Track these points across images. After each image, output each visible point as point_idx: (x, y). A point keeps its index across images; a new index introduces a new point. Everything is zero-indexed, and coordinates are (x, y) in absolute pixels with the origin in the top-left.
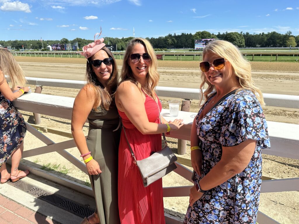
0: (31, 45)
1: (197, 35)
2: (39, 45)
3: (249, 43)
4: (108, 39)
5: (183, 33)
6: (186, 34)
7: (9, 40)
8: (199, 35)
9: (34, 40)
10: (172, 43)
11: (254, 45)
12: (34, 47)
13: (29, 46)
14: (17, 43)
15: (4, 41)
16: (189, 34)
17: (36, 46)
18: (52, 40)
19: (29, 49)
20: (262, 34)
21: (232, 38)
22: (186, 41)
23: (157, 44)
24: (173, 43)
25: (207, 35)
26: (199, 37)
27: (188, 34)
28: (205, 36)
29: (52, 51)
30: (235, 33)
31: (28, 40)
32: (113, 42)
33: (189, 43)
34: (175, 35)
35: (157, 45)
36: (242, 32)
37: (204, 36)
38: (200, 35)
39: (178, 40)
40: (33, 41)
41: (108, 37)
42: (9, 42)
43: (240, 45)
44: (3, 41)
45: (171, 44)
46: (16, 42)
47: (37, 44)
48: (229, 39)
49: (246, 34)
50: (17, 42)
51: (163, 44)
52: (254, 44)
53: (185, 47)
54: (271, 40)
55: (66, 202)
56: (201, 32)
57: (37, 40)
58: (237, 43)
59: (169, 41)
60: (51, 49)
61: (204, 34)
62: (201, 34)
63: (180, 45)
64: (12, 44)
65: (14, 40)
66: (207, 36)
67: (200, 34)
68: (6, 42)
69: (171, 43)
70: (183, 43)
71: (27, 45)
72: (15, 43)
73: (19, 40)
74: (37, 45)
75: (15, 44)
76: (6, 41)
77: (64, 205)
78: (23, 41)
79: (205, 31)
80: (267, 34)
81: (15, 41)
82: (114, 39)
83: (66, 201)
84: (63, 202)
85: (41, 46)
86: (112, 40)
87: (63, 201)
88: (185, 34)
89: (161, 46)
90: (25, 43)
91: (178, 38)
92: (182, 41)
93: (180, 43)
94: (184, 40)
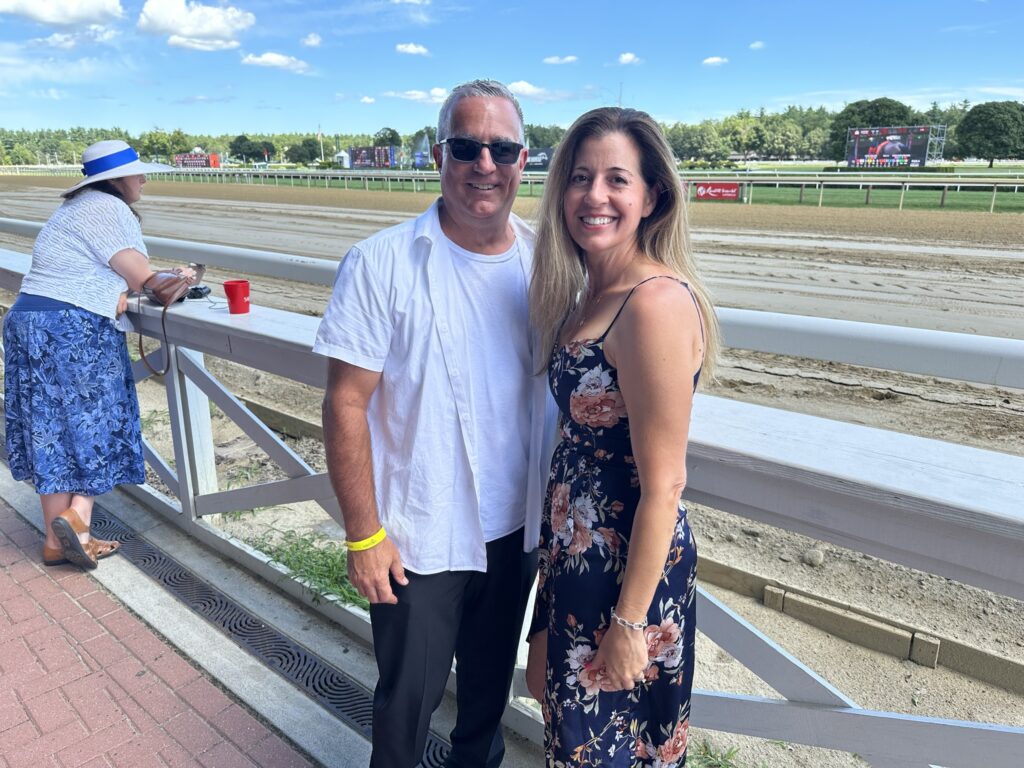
0: (286, 148)
2: (311, 148)
5: (794, 107)
6: (805, 110)
7: (224, 134)
8: (861, 112)
9: (293, 135)
10: (753, 140)
12: (293, 156)
13: (280, 152)
14: (246, 143)
15: (209, 136)
16: (815, 109)
17: (300, 152)
18: (349, 134)
19: (280, 162)
21: (991, 122)
22: (804, 134)
23: (696, 145)
24: (755, 143)
25: (894, 112)
26: (862, 120)
27: (810, 110)
28: (885, 117)
29: (351, 168)
30: (1009, 104)
32: (541, 140)
33: (815, 144)
34: (762, 114)
35: (696, 149)
37: (880, 117)
38: (867, 113)
39: (774, 131)
40: (290, 136)
42: (222, 140)
44: (206, 135)
45: (746, 144)
46: (242, 139)
47: (305, 145)
48: (979, 125)
50: (247, 140)
51: (715, 147)
53: (797, 154)
55: (297, 659)
56: (868, 103)
57: (305, 134)
58: (1014, 141)
59: (740, 133)
60: (347, 164)
61: (882, 111)
62: (870, 108)
63: (780, 150)
64: (232, 145)
66: (891, 117)
67: (864, 108)
68: (214, 139)
69: (750, 140)
70: (791, 141)
71: (276, 148)
72: (240, 144)
74: (304, 149)
75: (240, 147)
76: (214, 136)
77: (290, 665)
78: (262, 137)
79: (885, 99)
81: (240, 137)
82: (545, 130)
83: (299, 656)
84: (290, 657)
85: (315, 153)
86: (538, 135)
87: (291, 653)
88: (801, 108)
89: (710, 151)
90: (269, 142)
91: (771, 123)
92: (789, 137)
93: (780, 141)
94: (797, 132)
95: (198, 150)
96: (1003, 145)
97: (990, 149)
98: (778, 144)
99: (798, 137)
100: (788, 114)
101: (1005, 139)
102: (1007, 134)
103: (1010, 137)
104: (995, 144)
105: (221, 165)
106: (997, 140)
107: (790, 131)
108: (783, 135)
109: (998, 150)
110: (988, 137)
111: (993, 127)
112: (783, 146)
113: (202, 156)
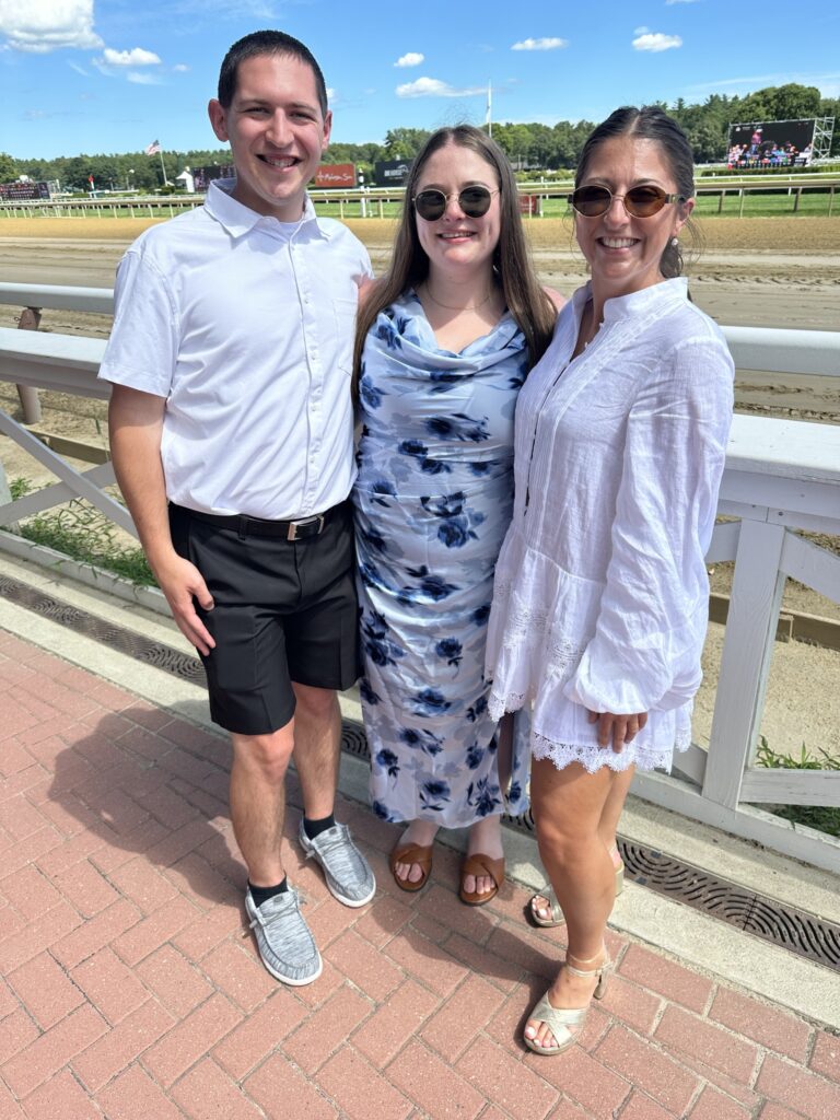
0: (132, 171)
1: (758, 104)
2: (157, 170)
4: (407, 135)
5: (717, 96)
6: (730, 100)
7: (59, 156)
8: (766, 103)
9: (140, 152)
12: (138, 182)
13: (124, 175)
14: (84, 167)
15: (43, 160)
17: (146, 175)
19: (124, 189)
22: (724, 130)
25: (803, 101)
26: (767, 113)
28: (792, 107)
29: (195, 193)
31: (122, 153)
34: (680, 106)
37: (786, 109)
38: (772, 103)
39: (692, 127)
40: (137, 155)
41: (407, 128)
42: (58, 163)
44: (38, 159)
46: (77, 162)
47: (152, 167)
50: (84, 163)
53: (716, 154)
56: (775, 91)
61: (790, 99)
62: (775, 97)
64: (67, 171)
65: (76, 155)
66: (799, 107)
67: (770, 97)
68: (47, 164)
70: (709, 139)
71: (118, 171)
72: (75, 169)
73: (90, 155)
74: (150, 171)
75: (76, 173)
76: (48, 160)
78: (104, 158)
79: (793, 86)
88: (725, 97)
90: (110, 164)
91: (690, 117)
92: (706, 134)
93: (696, 139)
94: (716, 128)
95: (24, 178)
98: (694, 143)
99: (718, 133)
100: (710, 105)
105: (52, 195)
107: (708, 127)
108: (700, 132)
112: (699, 145)
113: (29, 185)
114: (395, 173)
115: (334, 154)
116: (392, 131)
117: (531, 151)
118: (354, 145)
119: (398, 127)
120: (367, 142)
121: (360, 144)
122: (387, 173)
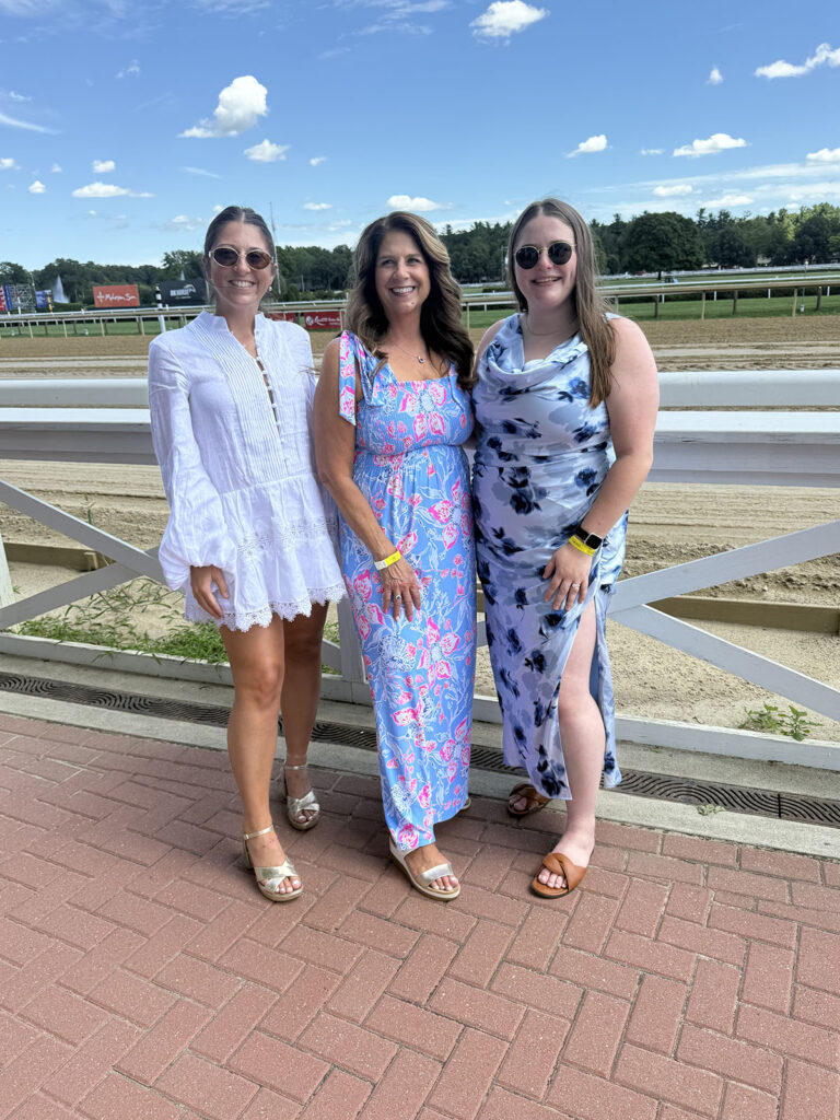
3: (726, 252)
5: (480, 223)
6: (492, 227)
11: (748, 260)
20: (777, 215)
21: (654, 234)
22: (491, 253)
27: (497, 225)
36: (702, 211)
43: (688, 261)
48: (644, 237)
49: (717, 219)
52: (747, 255)
54: (808, 238)
70: (478, 261)
80: (799, 213)
88: (488, 224)
91: (459, 241)
92: (475, 256)
96: (667, 256)
97: (655, 261)
100: (475, 231)
101: (667, 250)
102: (669, 245)
103: (673, 249)
104: (660, 255)
106: (661, 252)
107: (476, 250)
109: (663, 262)
110: (652, 249)
111: (656, 239)
114: (181, 292)
115: (108, 276)
116: (170, 253)
117: (313, 272)
118: (129, 268)
119: (175, 250)
120: (143, 264)
121: (136, 265)
122: (173, 293)
